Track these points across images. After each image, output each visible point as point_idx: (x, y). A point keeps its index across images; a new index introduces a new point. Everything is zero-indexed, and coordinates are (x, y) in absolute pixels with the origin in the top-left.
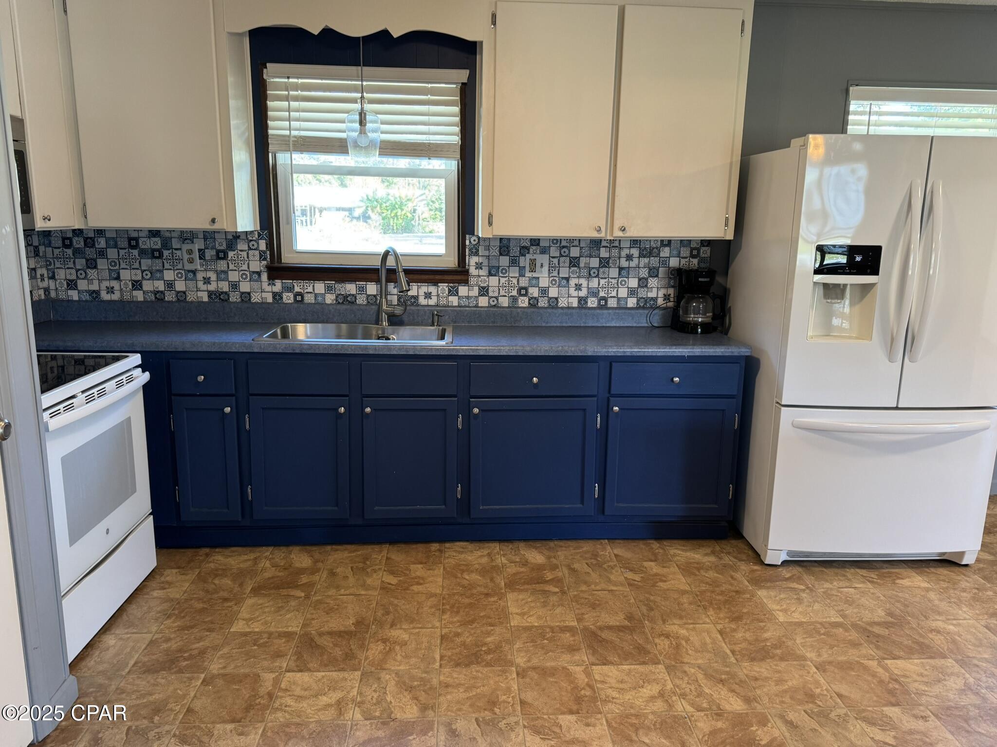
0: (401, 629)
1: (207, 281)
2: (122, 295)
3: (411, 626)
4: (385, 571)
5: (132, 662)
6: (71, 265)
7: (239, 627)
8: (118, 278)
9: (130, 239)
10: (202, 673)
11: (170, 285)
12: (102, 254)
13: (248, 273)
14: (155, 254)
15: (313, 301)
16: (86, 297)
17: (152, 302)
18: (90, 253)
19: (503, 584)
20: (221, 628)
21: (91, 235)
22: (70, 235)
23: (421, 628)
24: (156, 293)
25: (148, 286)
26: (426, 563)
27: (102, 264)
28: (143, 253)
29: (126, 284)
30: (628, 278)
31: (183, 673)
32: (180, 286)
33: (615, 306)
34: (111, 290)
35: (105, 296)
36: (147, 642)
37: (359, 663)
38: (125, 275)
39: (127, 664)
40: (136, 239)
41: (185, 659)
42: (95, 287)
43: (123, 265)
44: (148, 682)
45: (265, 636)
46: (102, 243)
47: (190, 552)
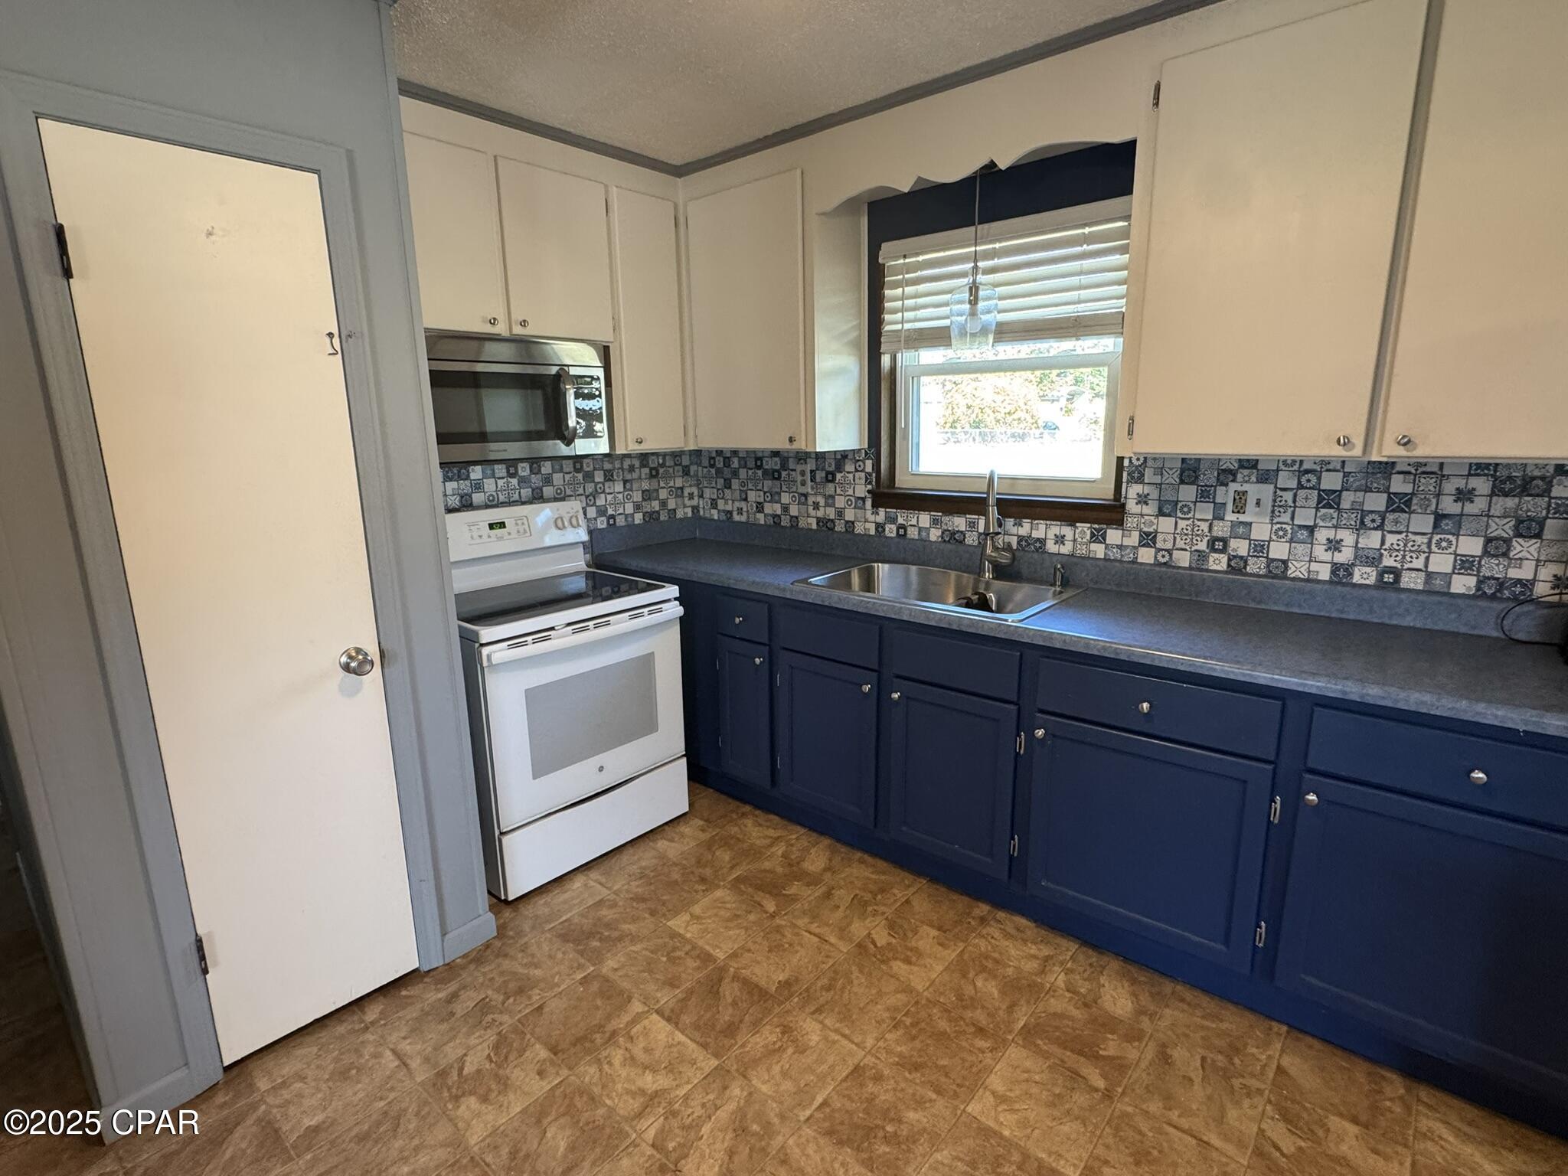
0: (821, 1022)
1: (816, 506)
2: (748, 517)
3: (838, 1025)
4: (887, 919)
5: (564, 918)
6: (714, 485)
7: (678, 923)
8: (746, 499)
9: (757, 459)
10: (594, 965)
11: (786, 509)
12: (735, 474)
13: (853, 499)
14: (775, 475)
15: (916, 537)
16: (723, 517)
17: (770, 526)
18: (727, 472)
19: (1021, 1023)
20: (664, 915)
21: (728, 455)
22: (714, 455)
23: (844, 1036)
24: (775, 516)
25: (769, 508)
26: (945, 932)
27: (735, 484)
28: (766, 473)
29: (752, 505)
30: (1457, 535)
31: (582, 956)
32: (794, 510)
33: (1420, 587)
34: (740, 511)
35: (736, 517)
36: (598, 898)
37: (732, 1046)
38: (752, 496)
39: (561, 917)
40: (761, 459)
41: (601, 940)
42: (729, 508)
43: (750, 486)
44: (550, 950)
45: (688, 947)
46: (735, 463)
47: (734, 804)
